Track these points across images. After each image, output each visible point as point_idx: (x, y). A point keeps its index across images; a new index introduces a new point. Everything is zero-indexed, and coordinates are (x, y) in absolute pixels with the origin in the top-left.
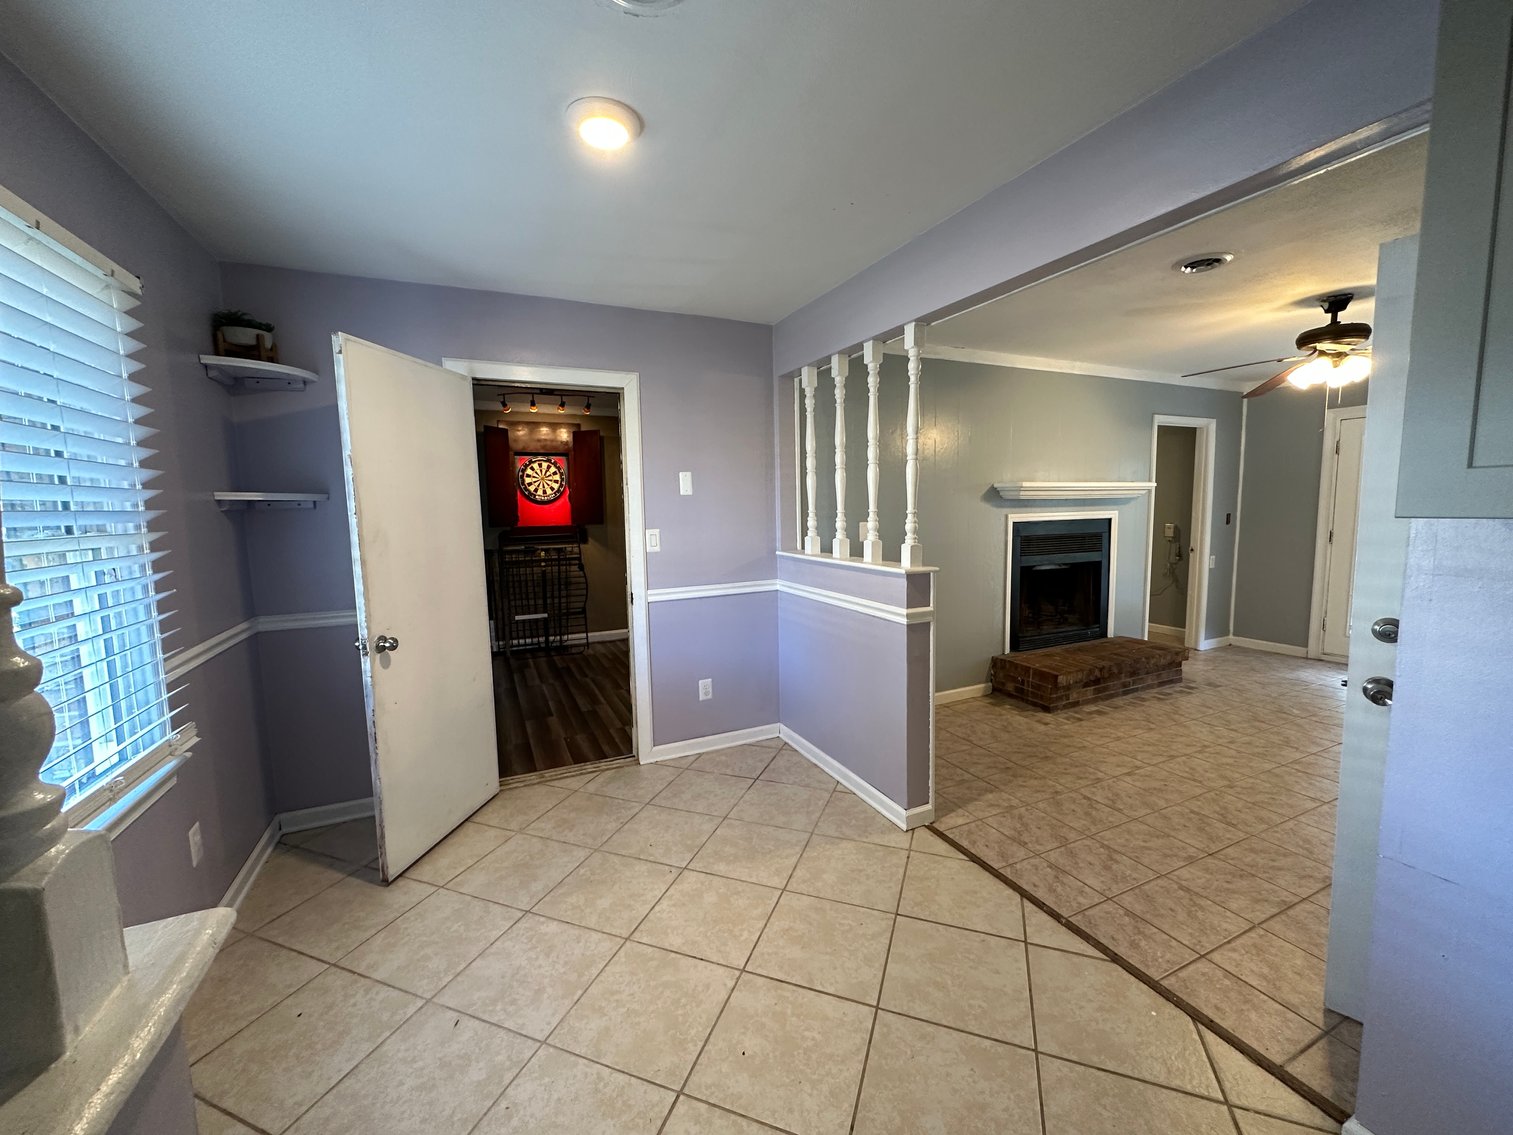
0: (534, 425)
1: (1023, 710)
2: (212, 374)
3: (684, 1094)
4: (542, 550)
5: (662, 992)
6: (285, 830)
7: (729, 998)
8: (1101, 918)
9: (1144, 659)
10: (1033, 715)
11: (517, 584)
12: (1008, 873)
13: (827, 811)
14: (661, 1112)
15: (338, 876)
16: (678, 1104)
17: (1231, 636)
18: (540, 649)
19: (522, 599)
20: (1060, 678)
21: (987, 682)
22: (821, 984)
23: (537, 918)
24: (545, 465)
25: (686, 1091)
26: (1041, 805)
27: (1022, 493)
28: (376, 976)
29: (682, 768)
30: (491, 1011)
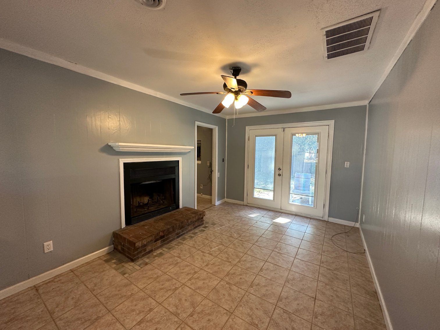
9: (186, 221)
17: (226, 199)
20: (137, 244)
21: (109, 246)
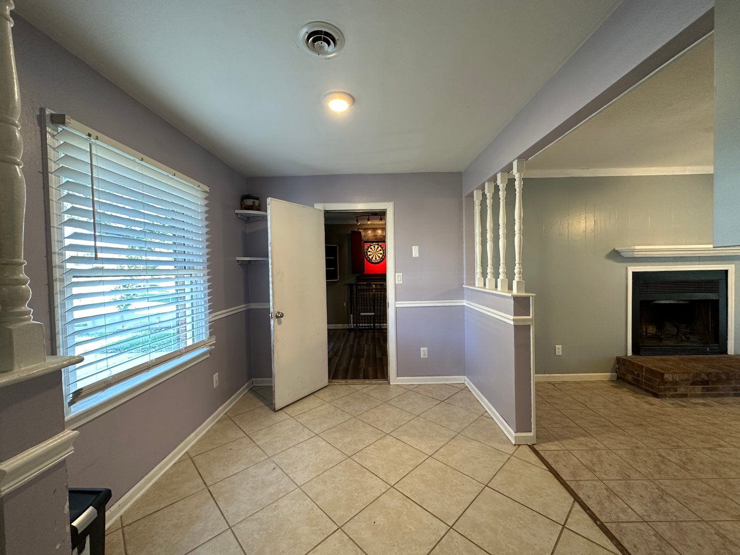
0: (374, 229)
1: (637, 393)
2: (239, 216)
3: (341, 529)
4: (374, 284)
5: (353, 484)
6: (254, 385)
7: (380, 496)
8: (631, 531)
10: (643, 398)
11: (363, 299)
12: (572, 485)
13: (472, 424)
14: (328, 532)
15: (263, 405)
16: (337, 532)
18: (371, 329)
19: (364, 306)
20: (666, 376)
21: (612, 372)
22: (427, 506)
23: (319, 438)
24: (376, 246)
25: (342, 528)
26: (620, 452)
27: (635, 253)
28: (258, 443)
29: (408, 390)
30: (287, 468)
